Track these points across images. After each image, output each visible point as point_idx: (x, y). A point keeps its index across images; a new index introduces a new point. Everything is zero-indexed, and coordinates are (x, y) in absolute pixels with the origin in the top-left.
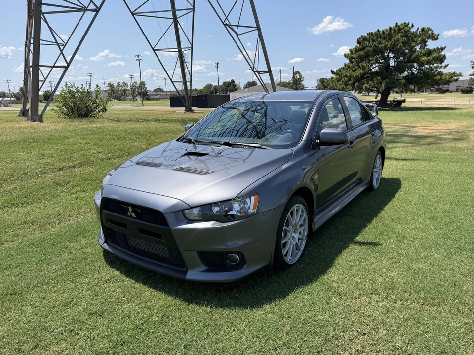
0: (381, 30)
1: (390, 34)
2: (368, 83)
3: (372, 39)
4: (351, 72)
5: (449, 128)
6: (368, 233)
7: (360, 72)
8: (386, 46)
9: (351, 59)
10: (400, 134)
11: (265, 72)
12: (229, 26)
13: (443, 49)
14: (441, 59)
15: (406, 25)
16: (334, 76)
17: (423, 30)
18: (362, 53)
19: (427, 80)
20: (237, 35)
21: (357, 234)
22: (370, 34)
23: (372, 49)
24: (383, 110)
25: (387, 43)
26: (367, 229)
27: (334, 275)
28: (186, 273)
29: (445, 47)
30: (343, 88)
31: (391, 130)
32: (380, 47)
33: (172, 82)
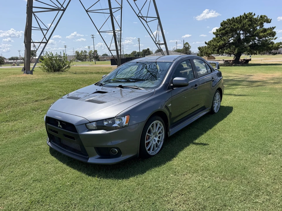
0: (235, 17)
1: (240, 20)
2: (227, 50)
3: (230, 23)
4: (216, 43)
5: (273, 76)
6: (203, 139)
7: (222, 42)
8: (238, 27)
9: (217, 35)
10: (242, 80)
11: (163, 44)
12: (141, 17)
13: (273, 28)
14: (273, 34)
15: (251, 14)
16: (206, 45)
17: (261, 17)
18: (224, 31)
19: (263, 47)
20: (147, 22)
21: (196, 139)
22: (228, 20)
23: (229, 29)
24: (236, 66)
25: (238, 25)
26: (203, 136)
27: (175, 162)
28: (88, 159)
29: (275, 27)
30: (212, 52)
31: (237, 77)
32: (234, 28)
33: (110, 50)
